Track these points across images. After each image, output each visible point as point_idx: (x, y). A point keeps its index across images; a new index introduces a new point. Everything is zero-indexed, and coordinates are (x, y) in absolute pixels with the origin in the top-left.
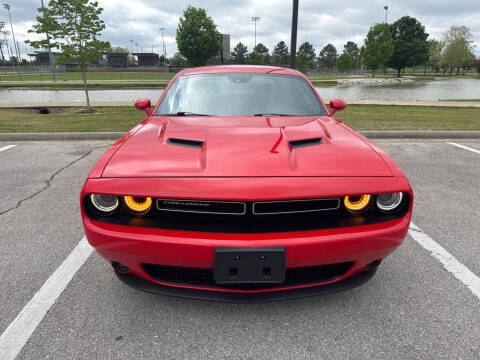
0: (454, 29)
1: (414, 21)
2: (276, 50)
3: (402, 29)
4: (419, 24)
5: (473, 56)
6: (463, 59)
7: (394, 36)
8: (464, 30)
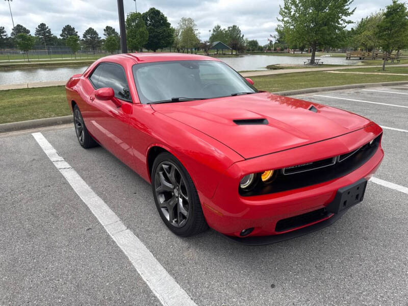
0: (184, 20)
1: (158, 12)
2: (38, 31)
3: (152, 18)
4: (163, 15)
5: (199, 41)
6: (194, 43)
7: (146, 23)
8: (190, 21)
